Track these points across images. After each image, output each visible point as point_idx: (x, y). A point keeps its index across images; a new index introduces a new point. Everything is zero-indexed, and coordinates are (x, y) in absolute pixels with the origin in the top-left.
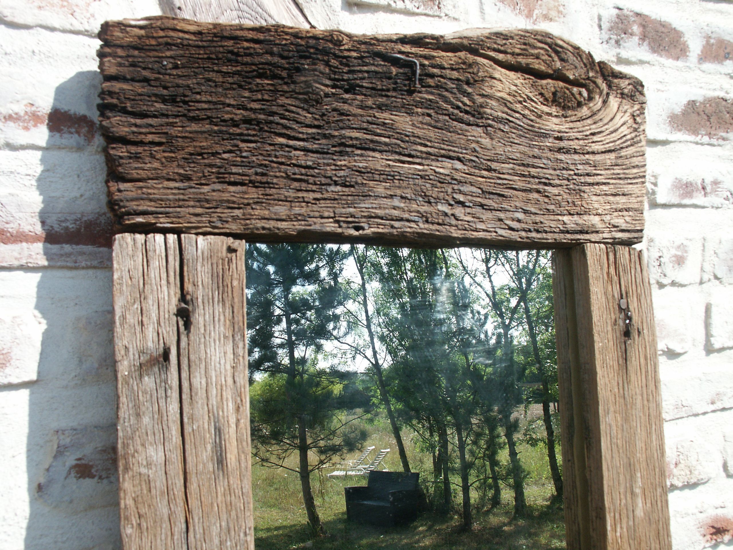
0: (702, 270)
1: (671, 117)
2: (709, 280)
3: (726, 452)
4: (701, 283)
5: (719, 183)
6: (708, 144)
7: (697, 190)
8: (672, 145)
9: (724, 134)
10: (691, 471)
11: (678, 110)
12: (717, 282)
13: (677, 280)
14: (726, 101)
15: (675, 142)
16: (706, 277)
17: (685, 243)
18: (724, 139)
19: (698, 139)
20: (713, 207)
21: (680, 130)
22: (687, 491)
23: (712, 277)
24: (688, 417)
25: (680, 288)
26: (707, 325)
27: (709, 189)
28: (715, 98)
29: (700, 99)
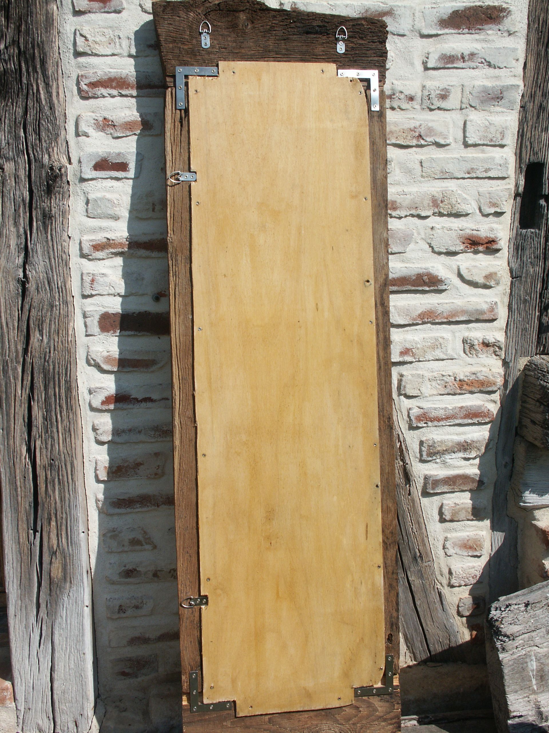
0: (461, 102)
1: (441, 21)
2: (467, 108)
3: (480, 201)
4: (461, 109)
5: (476, 54)
6: (468, 34)
7: (458, 59)
8: (441, 36)
9: (480, 27)
10: (452, 206)
11: (445, 17)
12: (473, 109)
13: (441, 107)
14: (482, 7)
15: (443, 34)
16: (464, 106)
17: (447, 87)
18: (480, 30)
19: (460, 31)
20: (470, 68)
21: (447, 28)
22: (452, 219)
23: (468, 106)
24: (451, 178)
25: (445, 112)
26: (464, 131)
27: (466, 58)
28: (473, 7)
29: (463, 9)
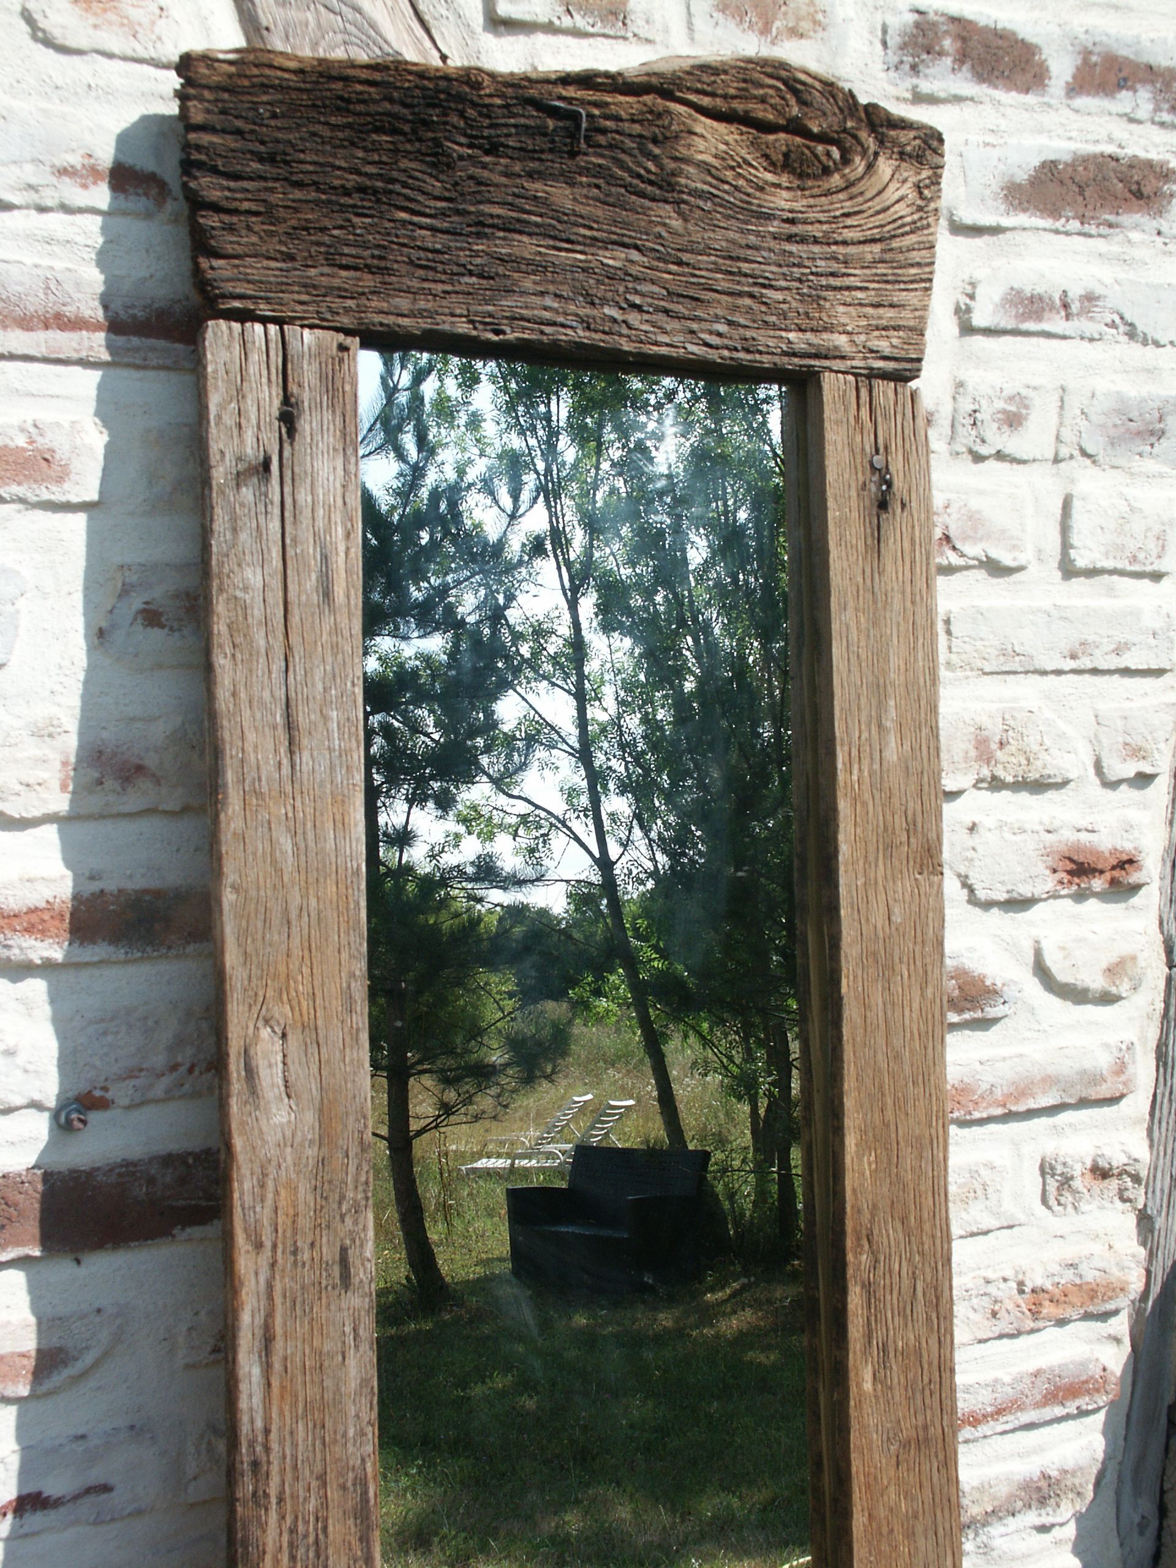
0: (1058, 439)
1: (1008, 188)
2: (1071, 457)
3: (1099, 742)
4: (1057, 460)
5: (1098, 298)
6: (1079, 234)
7: (1052, 308)
8: (1009, 234)
9: (1111, 218)
10: (1028, 760)
11: (1022, 177)
12: (1088, 462)
13: (1007, 451)
14: (1117, 160)
15: (1013, 229)
16: (1064, 452)
17: (1024, 392)
18: (1110, 226)
19: (1059, 224)
20: (1082, 338)
21: (1025, 210)
22: (1024, 797)
23: (1076, 453)
24: (1026, 672)
25: (1015, 466)
26: (1065, 529)
27: (1075, 307)
28: (1095, 156)
29: (1068, 158)
